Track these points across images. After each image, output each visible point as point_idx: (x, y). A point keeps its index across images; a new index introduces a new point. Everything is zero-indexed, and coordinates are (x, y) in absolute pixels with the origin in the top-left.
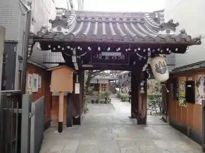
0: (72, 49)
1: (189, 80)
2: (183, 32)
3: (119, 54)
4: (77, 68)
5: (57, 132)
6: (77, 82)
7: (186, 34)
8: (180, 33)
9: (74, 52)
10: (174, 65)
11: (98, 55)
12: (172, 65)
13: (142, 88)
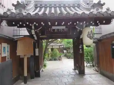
0: (31, 25)
1: (113, 43)
2: (108, 9)
3: (64, 27)
4: (36, 38)
5: (23, 83)
6: (37, 47)
7: (110, 11)
8: (106, 10)
9: (33, 27)
10: (101, 34)
11: (49, 29)
12: (100, 34)
13: (81, 50)
